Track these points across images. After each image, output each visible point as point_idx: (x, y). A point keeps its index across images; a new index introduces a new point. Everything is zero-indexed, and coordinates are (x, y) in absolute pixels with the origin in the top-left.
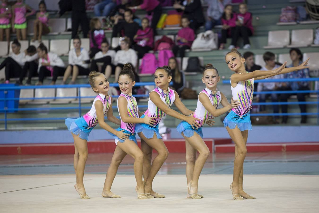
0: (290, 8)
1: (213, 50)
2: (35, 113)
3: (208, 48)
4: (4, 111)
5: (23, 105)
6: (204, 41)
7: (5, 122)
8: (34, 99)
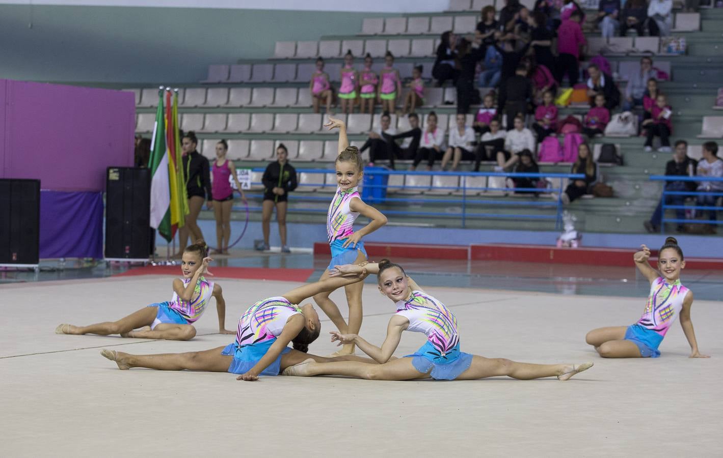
1: (632, 136)
2: (404, 205)
3: (626, 133)
5: (391, 194)
6: (621, 125)
8: (404, 188)
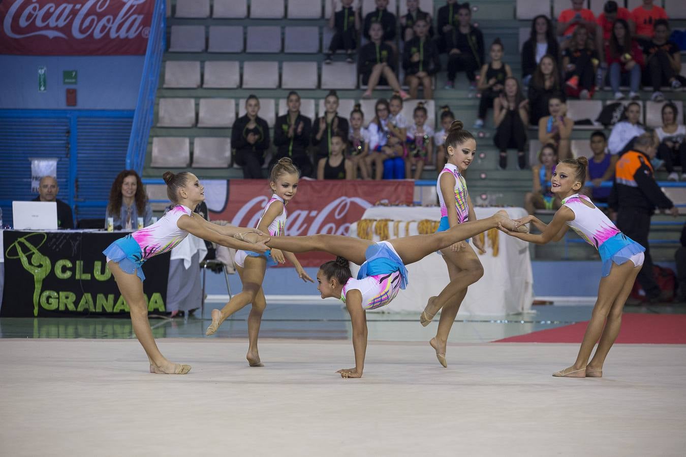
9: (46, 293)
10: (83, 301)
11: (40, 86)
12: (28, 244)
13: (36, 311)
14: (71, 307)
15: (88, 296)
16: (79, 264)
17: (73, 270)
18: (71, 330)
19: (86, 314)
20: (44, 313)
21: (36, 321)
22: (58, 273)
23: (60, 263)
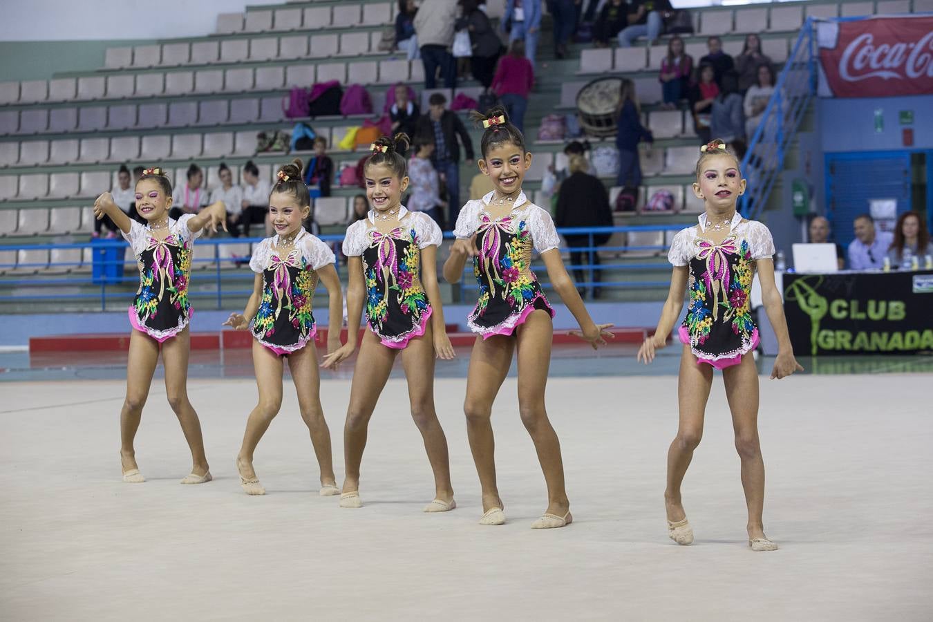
0: (554, 117)
4: (100, 282)
5: (130, 272)
7: (101, 298)
9: (824, 333)
10: (858, 340)
11: (876, 127)
12: (805, 286)
13: (814, 350)
14: (847, 346)
15: (863, 335)
16: (854, 304)
17: (848, 309)
18: (847, 366)
19: (862, 352)
20: (822, 352)
21: (814, 360)
22: (835, 314)
23: (836, 304)
